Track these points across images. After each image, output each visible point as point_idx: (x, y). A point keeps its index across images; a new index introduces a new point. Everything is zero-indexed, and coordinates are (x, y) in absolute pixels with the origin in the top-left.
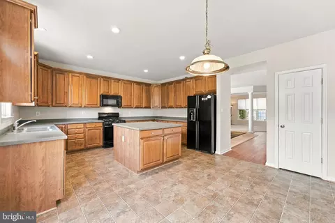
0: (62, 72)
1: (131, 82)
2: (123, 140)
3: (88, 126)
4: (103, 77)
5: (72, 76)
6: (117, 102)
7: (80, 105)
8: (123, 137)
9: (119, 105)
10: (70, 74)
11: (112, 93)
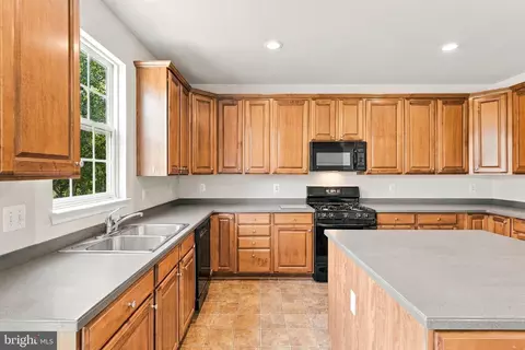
0: (232, 100)
1: (393, 99)
2: (353, 308)
3: (279, 219)
4: (315, 98)
5: (251, 105)
6: (354, 158)
7: (265, 169)
8: (353, 296)
9: (359, 166)
10: (248, 103)
11: (339, 136)
